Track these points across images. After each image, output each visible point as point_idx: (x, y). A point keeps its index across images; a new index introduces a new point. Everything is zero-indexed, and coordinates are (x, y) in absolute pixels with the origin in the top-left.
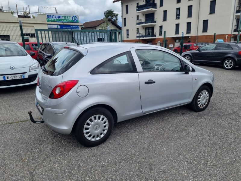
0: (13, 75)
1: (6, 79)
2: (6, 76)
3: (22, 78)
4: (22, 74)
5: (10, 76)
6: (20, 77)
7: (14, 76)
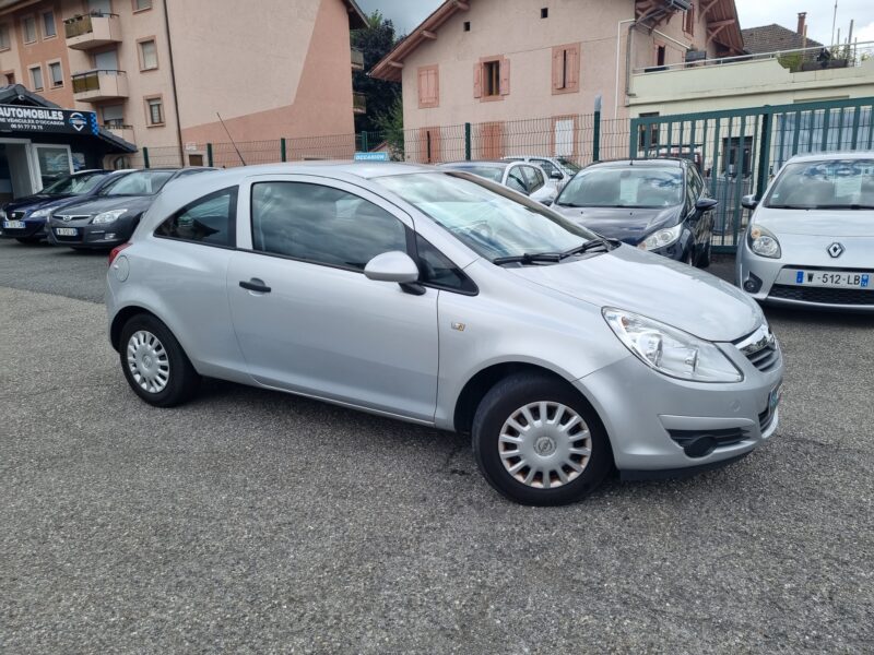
0: (830, 273)
1: (806, 282)
2: (806, 273)
3: (858, 287)
4: (860, 274)
5: (817, 274)
6: (852, 280)
7: (832, 277)
